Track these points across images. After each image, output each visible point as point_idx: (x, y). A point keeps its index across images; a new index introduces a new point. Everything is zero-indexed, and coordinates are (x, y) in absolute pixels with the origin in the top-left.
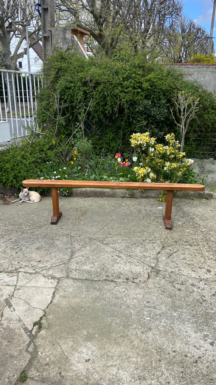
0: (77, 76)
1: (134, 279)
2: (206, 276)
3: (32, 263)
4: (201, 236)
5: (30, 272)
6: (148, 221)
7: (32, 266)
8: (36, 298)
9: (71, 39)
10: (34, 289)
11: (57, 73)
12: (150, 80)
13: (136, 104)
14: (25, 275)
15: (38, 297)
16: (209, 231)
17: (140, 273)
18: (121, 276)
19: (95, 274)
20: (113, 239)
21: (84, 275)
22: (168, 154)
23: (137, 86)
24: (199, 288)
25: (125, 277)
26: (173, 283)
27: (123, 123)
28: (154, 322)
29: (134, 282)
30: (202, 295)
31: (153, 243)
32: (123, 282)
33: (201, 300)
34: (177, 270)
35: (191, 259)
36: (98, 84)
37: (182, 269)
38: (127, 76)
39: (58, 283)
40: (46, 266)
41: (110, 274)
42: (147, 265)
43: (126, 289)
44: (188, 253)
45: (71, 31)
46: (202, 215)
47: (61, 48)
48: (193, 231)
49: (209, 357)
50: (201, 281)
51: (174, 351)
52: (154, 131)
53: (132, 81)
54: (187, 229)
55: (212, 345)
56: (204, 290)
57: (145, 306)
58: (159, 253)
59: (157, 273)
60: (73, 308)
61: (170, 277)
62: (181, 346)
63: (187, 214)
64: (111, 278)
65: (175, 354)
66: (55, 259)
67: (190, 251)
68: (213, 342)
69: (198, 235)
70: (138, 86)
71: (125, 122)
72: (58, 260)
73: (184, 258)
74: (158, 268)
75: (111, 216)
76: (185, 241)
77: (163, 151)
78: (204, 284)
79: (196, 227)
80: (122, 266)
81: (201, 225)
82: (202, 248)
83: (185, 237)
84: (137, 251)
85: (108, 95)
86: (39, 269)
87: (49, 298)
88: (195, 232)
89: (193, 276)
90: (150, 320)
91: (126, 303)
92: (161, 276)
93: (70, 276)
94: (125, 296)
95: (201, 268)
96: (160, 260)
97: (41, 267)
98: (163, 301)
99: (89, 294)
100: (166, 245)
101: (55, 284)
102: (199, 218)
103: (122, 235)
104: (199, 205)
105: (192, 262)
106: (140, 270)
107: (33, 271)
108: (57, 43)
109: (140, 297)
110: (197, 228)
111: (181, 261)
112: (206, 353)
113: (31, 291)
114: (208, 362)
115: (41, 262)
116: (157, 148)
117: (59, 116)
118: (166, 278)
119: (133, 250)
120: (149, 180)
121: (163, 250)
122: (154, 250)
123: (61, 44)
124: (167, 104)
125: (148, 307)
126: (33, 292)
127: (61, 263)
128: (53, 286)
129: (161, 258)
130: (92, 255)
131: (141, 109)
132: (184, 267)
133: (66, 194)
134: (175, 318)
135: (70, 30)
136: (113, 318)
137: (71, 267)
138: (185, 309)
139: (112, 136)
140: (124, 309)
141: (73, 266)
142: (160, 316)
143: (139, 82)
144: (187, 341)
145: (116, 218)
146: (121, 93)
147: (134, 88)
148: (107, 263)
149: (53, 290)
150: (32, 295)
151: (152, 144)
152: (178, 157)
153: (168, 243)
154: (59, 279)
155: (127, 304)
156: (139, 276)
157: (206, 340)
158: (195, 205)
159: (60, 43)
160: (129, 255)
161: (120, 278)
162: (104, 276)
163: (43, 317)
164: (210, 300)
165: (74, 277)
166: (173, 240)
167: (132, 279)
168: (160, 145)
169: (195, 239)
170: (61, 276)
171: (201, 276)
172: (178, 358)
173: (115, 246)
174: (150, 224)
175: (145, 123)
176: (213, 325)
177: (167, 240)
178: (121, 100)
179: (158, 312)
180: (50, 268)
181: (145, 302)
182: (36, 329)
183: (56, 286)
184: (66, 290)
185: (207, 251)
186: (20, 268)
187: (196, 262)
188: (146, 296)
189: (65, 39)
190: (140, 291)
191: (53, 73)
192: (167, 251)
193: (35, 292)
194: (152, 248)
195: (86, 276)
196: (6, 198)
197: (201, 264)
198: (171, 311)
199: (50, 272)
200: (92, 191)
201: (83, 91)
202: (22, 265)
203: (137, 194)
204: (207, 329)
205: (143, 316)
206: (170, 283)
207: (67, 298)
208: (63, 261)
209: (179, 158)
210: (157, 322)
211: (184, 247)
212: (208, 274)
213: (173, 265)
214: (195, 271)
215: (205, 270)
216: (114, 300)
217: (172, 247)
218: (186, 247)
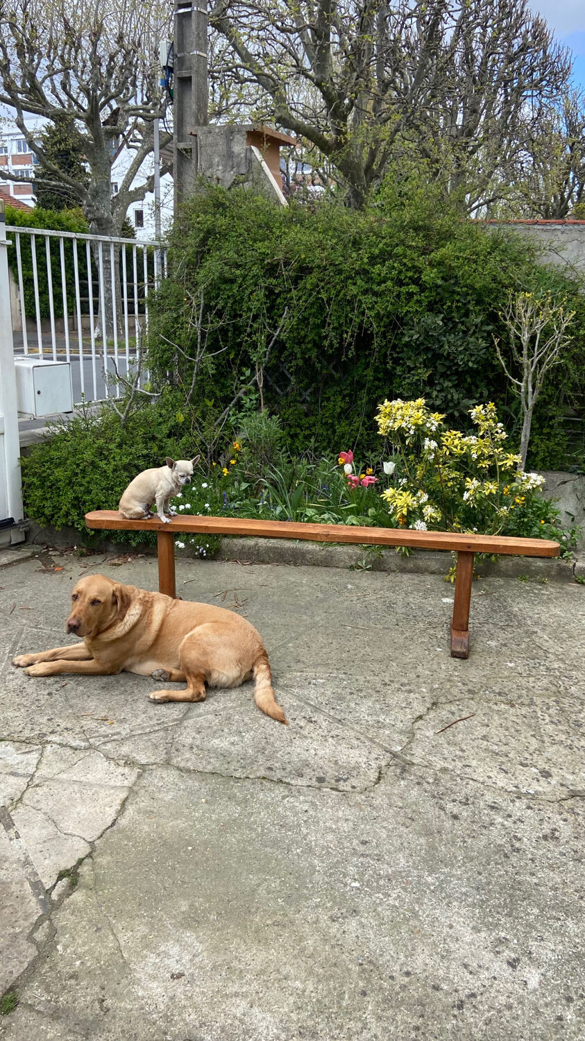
0: (253, 250)
1: (337, 781)
2: (536, 787)
3: (84, 722)
4: (545, 681)
5: (74, 744)
6: (407, 634)
7: (81, 730)
8: (78, 810)
9: (246, 156)
10: (76, 787)
11: (204, 242)
12: (440, 263)
13: (402, 324)
14: (61, 750)
15: (81, 809)
16: (568, 668)
17: (357, 767)
18: (307, 771)
19: (238, 761)
20: (304, 674)
21: (209, 763)
22: (475, 456)
23: (406, 277)
24: (510, 816)
25: (316, 773)
26: (441, 799)
27: (370, 373)
28: (370, 895)
29: (336, 790)
30: (515, 837)
31: (410, 691)
32: (309, 786)
33: (508, 848)
34: (459, 765)
35: (504, 741)
36: (304, 270)
37: (474, 763)
38: (382, 252)
39: (139, 776)
40: (118, 733)
41: (277, 765)
42: (381, 746)
43: (313, 804)
44: (499, 722)
45: (246, 137)
46: (559, 624)
47: (218, 179)
48: (526, 668)
49: (497, 997)
50: (519, 798)
51: (408, 974)
52: (449, 396)
53: (396, 265)
54: (511, 662)
55: (514, 967)
56: (522, 822)
57: (355, 852)
58: (420, 717)
59: (404, 770)
60: (165, 844)
61: (437, 781)
62: (427, 961)
63: (518, 621)
64: (278, 774)
65: (407, 979)
66: (143, 716)
67: (506, 718)
68: (517, 960)
69: (538, 677)
70: (410, 278)
71: (376, 370)
72: (151, 718)
73: (484, 736)
74: (408, 758)
75: (312, 616)
76: (497, 691)
77: (462, 449)
78: (524, 807)
79: (535, 654)
80: (315, 744)
81: (549, 653)
82: (539, 713)
83: (499, 680)
84: (363, 709)
85: (330, 299)
86: (98, 739)
87: (111, 813)
88: (529, 670)
89: (500, 784)
90: (359, 889)
91: (305, 840)
92: (412, 777)
93: (174, 761)
94: (305, 821)
95: (526, 765)
96: (418, 736)
97: (104, 733)
98: (405, 844)
99: (214, 811)
100: (443, 699)
101: (133, 778)
102: (550, 634)
103: (331, 667)
104: (556, 598)
105: (504, 748)
106: (360, 760)
107: (83, 744)
108: (211, 166)
109: (346, 827)
110: (538, 659)
111: (475, 744)
112: (491, 986)
113: (67, 792)
114: (491, 1008)
115: (106, 723)
116: (447, 440)
117: (200, 352)
118: (425, 784)
119: (353, 705)
120: (420, 525)
121: (431, 712)
122: (407, 710)
123: (220, 168)
124: (488, 325)
125: (363, 855)
126: (73, 795)
127: (157, 728)
128: (126, 783)
129: (423, 732)
130: (242, 713)
131: (415, 337)
132: (479, 760)
133: (203, 553)
134: (429, 888)
135: (245, 134)
136: (263, 876)
137: (181, 738)
138: (459, 867)
139: (341, 407)
140: (298, 855)
141: (187, 736)
142: (389, 880)
143: (414, 267)
144: (447, 951)
145: (323, 620)
146: (365, 294)
147: (400, 283)
148: (276, 734)
149: (123, 795)
150: (67, 803)
151: (431, 431)
153: (451, 694)
154: (143, 767)
155: (307, 844)
156: (355, 773)
157: (498, 952)
158: (545, 597)
159: (218, 166)
160: (339, 718)
161: (302, 776)
162: (261, 768)
163: (86, 860)
164: (531, 849)
165: (182, 765)
166: (466, 688)
167: (333, 781)
168: (454, 432)
169: (527, 688)
170: (152, 760)
171: (520, 786)
172: (414, 990)
173: (306, 692)
174: (411, 642)
175: (425, 374)
176: (528, 914)
177: (448, 687)
178: (363, 313)
179: (385, 870)
180: (127, 739)
181: (355, 842)
182: (63, 886)
183: (134, 784)
184: (157, 795)
185: (552, 722)
186: (52, 732)
187: (514, 749)
188: (362, 826)
189: (230, 155)
190: (348, 812)
191: (192, 241)
192: (444, 714)
193: (78, 795)
194: (404, 705)
195: (215, 764)
196: (51, 555)
197: (527, 755)
198: (421, 869)
199: (125, 749)
200: (271, 548)
201: (266, 288)
202: (58, 725)
203: (390, 560)
204: (508, 925)
205: (345, 876)
206: (434, 797)
207: (155, 817)
208: (163, 722)
209: (503, 469)
210: (377, 895)
211: (490, 708)
212: (541, 782)
213: (450, 752)
214: (506, 773)
215: (536, 771)
216: (275, 833)
217: (458, 705)
218: (495, 708)
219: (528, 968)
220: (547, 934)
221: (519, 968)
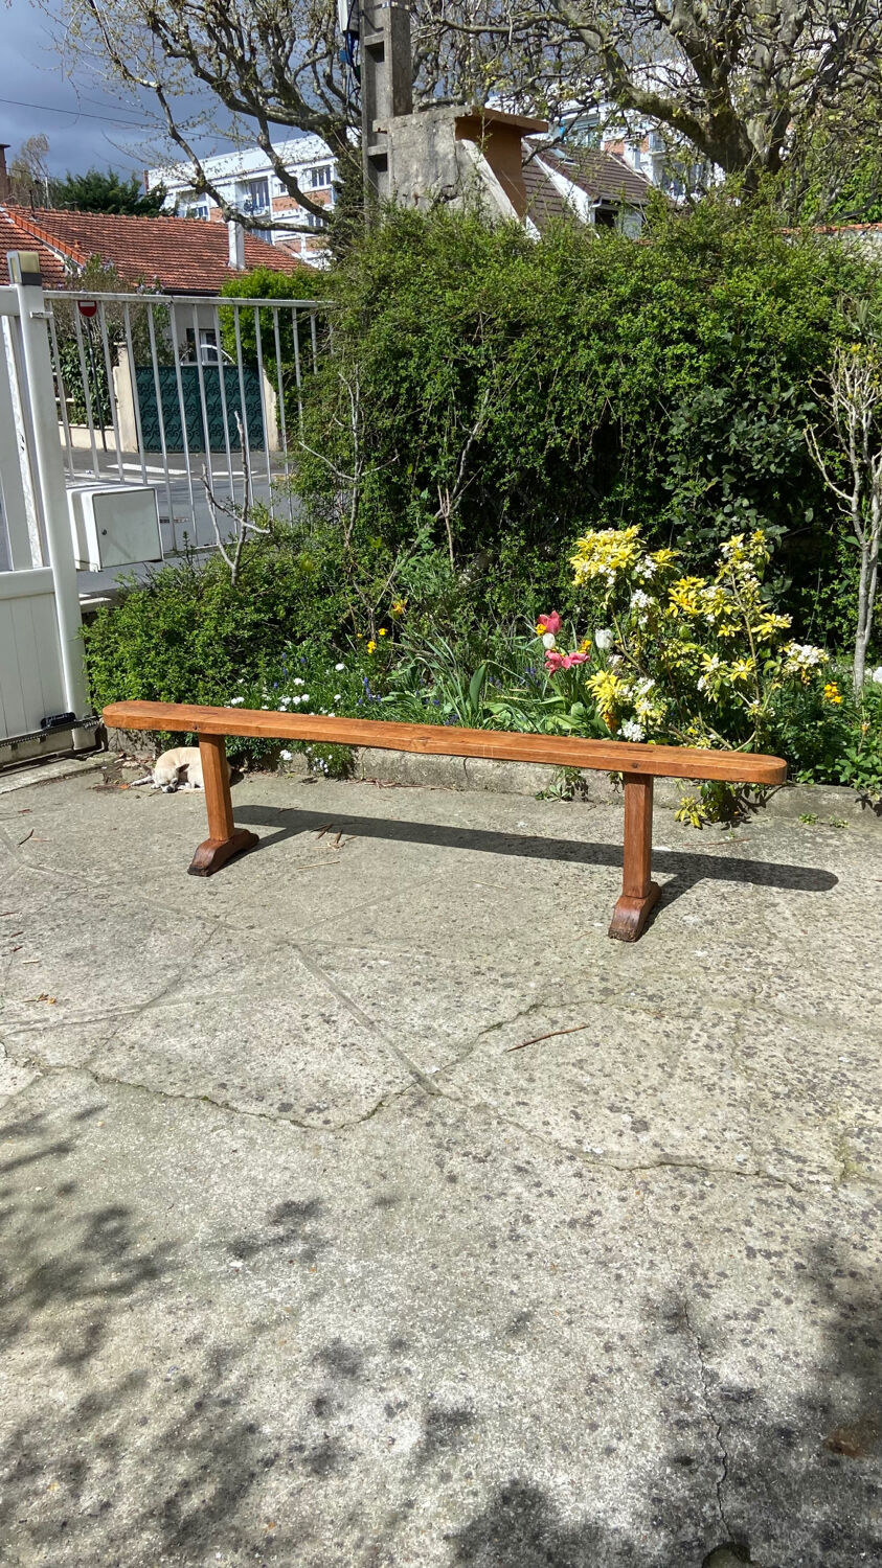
1: (309, 1111)
2: (611, 1145)
4: (742, 982)
6: (564, 899)
9: (455, 157)
16: (795, 964)
17: (351, 1093)
18: (275, 1093)
19: (185, 1072)
20: (365, 952)
21: (142, 1071)
22: (711, 618)
23: (673, 330)
24: (538, 1185)
25: (286, 1097)
26: (448, 1149)
29: (300, 1125)
30: (527, 1217)
31: (509, 986)
32: (262, 1115)
33: (503, 1234)
34: (512, 1101)
35: (608, 1070)
36: (513, 330)
37: (536, 1100)
38: (637, 293)
39: (35, 1082)
40: (46, 1020)
41: (237, 1081)
42: (409, 1064)
43: (252, 1141)
44: (619, 1041)
45: (454, 126)
47: (416, 197)
48: (724, 959)
49: (335, 1454)
50: (572, 1159)
51: (225, 1403)
53: (656, 312)
54: (704, 949)
55: (392, 1415)
56: (553, 1196)
58: (499, 1026)
61: (459, 1123)
62: (266, 1389)
64: (228, 1095)
65: (218, 1411)
66: (96, 998)
67: (634, 1036)
68: (404, 1406)
69: (733, 975)
70: (680, 332)
72: (103, 1002)
73: (581, 1061)
74: (439, 1085)
76: (650, 993)
77: (697, 607)
78: (571, 1173)
79: (752, 939)
80: (313, 1054)
81: (777, 939)
82: (696, 1031)
83: (666, 976)
84: (418, 1009)
86: (12, 1026)
88: (726, 964)
89: (557, 1135)
90: (237, 1271)
91: (207, 1192)
92: (425, 1114)
93: (96, 1065)
94: (224, 1166)
95: (617, 1110)
96: (476, 1054)
97: (26, 1019)
98: (350, 1213)
99: (103, 1139)
100: (553, 1001)
101: (24, 1084)
102: (799, 909)
103: (412, 943)
104: (849, 851)
105: (600, 1081)
106: (364, 1082)
108: (407, 179)
109: (278, 1179)
110: (753, 947)
111: (559, 1071)
115: (38, 1004)
116: (678, 592)
117: (357, 468)
118: (438, 1126)
119: (407, 1001)
120: (631, 730)
121: (522, 1018)
122: (486, 1013)
123: (420, 179)
125: (276, 1222)
127: (102, 1017)
128: (10, 1090)
129: (487, 1048)
130: (236, 1003)
132: (548, 1097)
134: (343, 1281)
135: (452, 121)
137: (126, 1033)
138: (409, 1254)
140: (182, 1213)
141: (136, 1031)
142: (291, 1263)
147: (665, 341)
148: (264, 1036)
151: (645, 578)
152: (755, 634)
153: (572, 993)
154: (46, 1072)
155: (206, 1198)
156: (341, 1102)
159: (417, 176)
160: (372, 1017)
161: (262, 1100)
162: (211, 1084)
164: (539, 1239)
165: (104, 1071)
166: (602, 985)
167: (302, 1111)
168: (694, 580)
170: (65, 1062)
171: (587, 1141)
173: (350, 978)
174: (561, 912)
175: (702, 488)
176: (470, 1337)
177: (575, 982)
180: (51, 1029)
183: (20, 1093)
185: (707, 1046)
187: (617, 1083)
189: (433, 158)
190: (294, 1158)
192: (540, 1022)
194: (485, 1006)
195: (149, 1074)
197: (630, 1096)
199: (40, 1043)
201: (457, 362)
204: (427, 1350)
206: (440, 1146)
208: (117, 1009)
209: (759, 639)
210: (258, 1282)
211: (620, 1017)
212: (625, 1139)
213: (510, 1081)
214: (578, 1119)
215: (629, 1120)
216: (171, 1176)
217: (571, 1011)
218: (629, 1018)
219: (412, 1420)
220: (478, 1371)
221: (398, 1418)
